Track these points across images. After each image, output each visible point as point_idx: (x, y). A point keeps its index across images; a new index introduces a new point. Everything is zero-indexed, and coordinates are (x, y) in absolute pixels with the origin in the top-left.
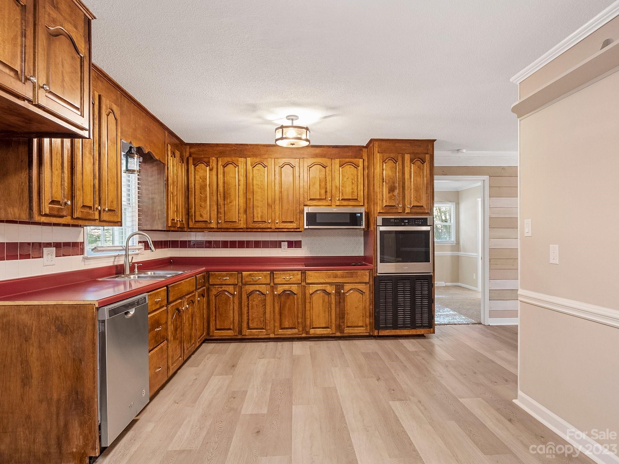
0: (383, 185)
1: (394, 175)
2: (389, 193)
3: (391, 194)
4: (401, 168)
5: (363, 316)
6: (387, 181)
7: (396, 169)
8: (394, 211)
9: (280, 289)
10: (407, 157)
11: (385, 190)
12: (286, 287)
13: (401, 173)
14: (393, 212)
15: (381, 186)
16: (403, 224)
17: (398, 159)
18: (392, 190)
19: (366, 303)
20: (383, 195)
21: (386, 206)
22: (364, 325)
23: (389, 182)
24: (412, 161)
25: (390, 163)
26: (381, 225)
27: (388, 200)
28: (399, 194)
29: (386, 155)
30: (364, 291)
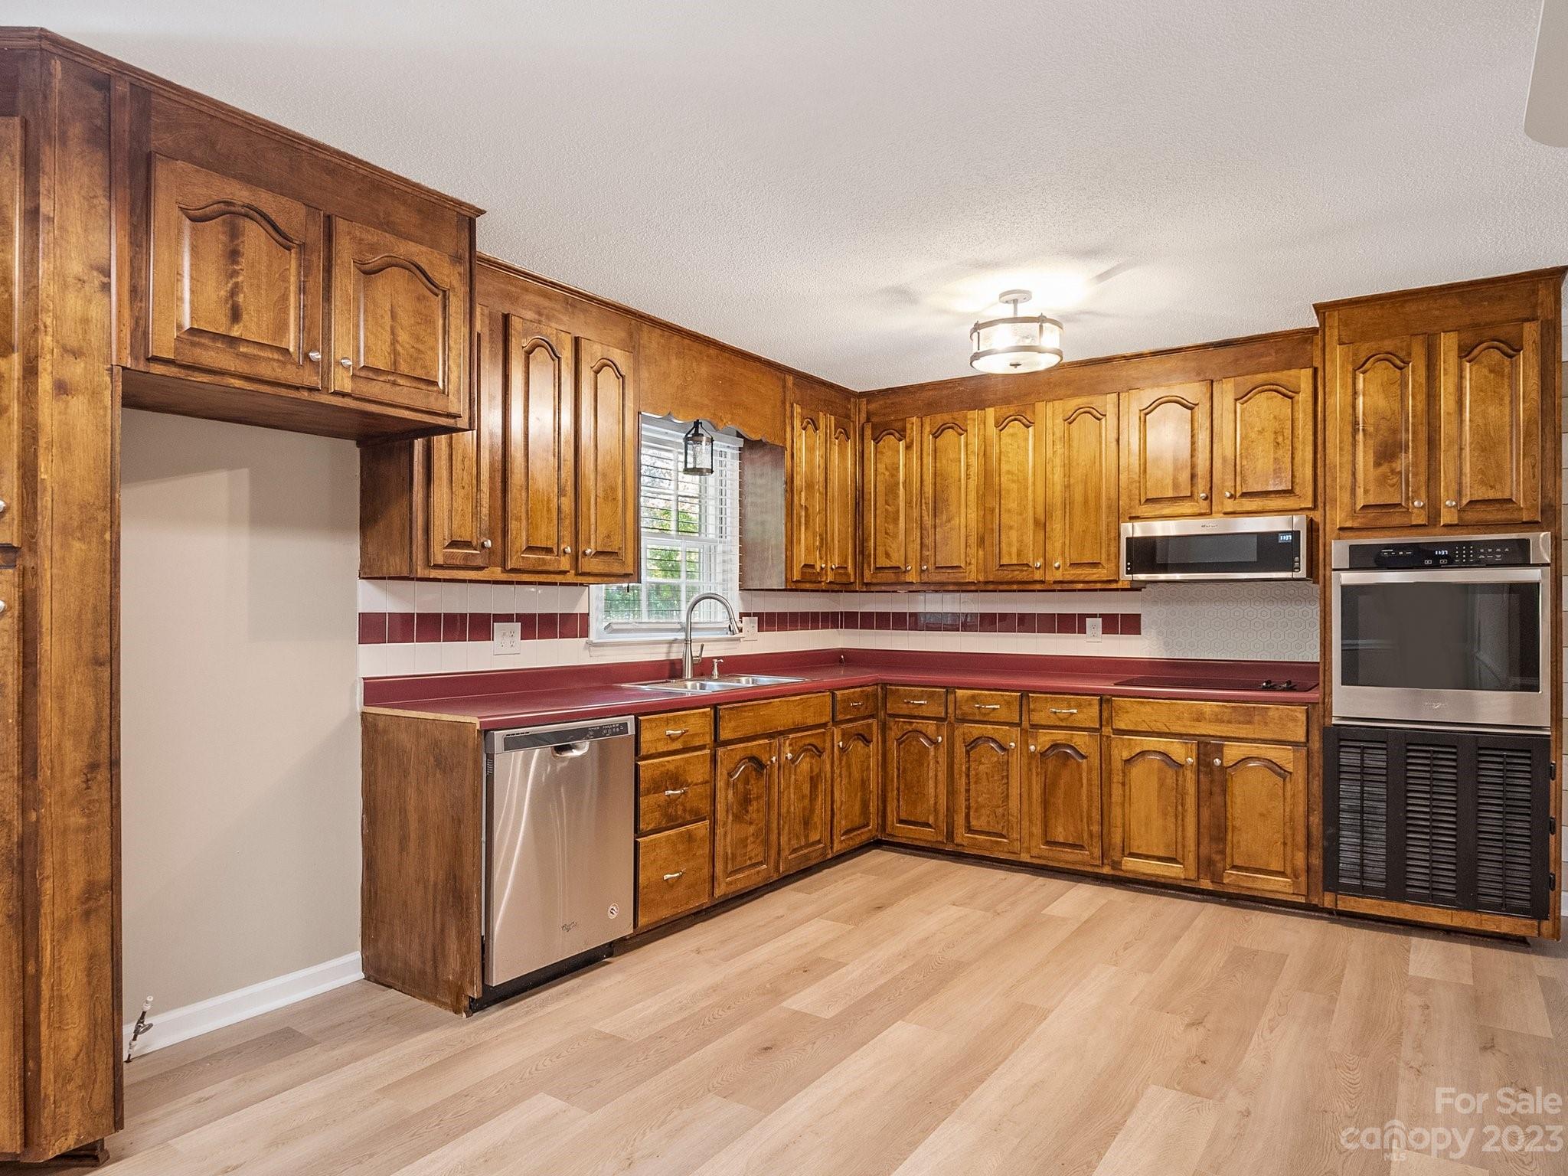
0: (1354, 444)
1: (1397, 406)
2: (1377, 464)
3: (1385, 468)
4: (1423, 380)
5: (1285, 844)
6: (1371, 429)
7: (1404, 385)
8: (1397, 520)
9: (1045, 739)
10: (1448, 344)
11: (1364, 457)
12: (1060, 736)
13: (1422, 397)
14: (1393, 524)
15: (1348, 447)
16: (1428, 562)
17: (1409, 354)
18: (1386, 453)
19: (1294, 804)
20: (1354, 474)
21: (1365, 507)
22: (1289, 871)
23: (1377, 429)
24: (1465, 352)
25: (1382, 372)
26: (1348, 567)
27: (1372, 487)
28: (1415, 464)
29: (1365, 349)
30: (1290, 767)
